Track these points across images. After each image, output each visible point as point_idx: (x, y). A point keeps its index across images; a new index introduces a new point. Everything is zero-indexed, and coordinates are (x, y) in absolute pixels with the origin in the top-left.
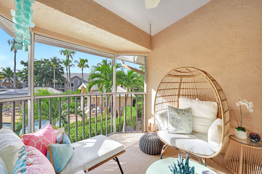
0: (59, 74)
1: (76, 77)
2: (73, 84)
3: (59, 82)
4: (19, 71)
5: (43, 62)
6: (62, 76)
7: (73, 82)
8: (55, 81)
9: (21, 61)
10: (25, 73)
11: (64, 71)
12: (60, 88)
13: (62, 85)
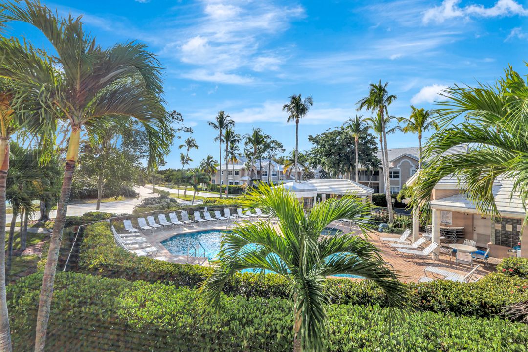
0: (367, 153)
1: (405, 157)
2: (398, 172)
3: (368, 168)
4: (307, 152)
5: (340, 133)
6: (375, 157)
7: (399, 169)
8: (359, 166)
9: (309, 136)
10: (314, 156)
11: (377, 145)
12: (370, 182)
13: (374, 174)
